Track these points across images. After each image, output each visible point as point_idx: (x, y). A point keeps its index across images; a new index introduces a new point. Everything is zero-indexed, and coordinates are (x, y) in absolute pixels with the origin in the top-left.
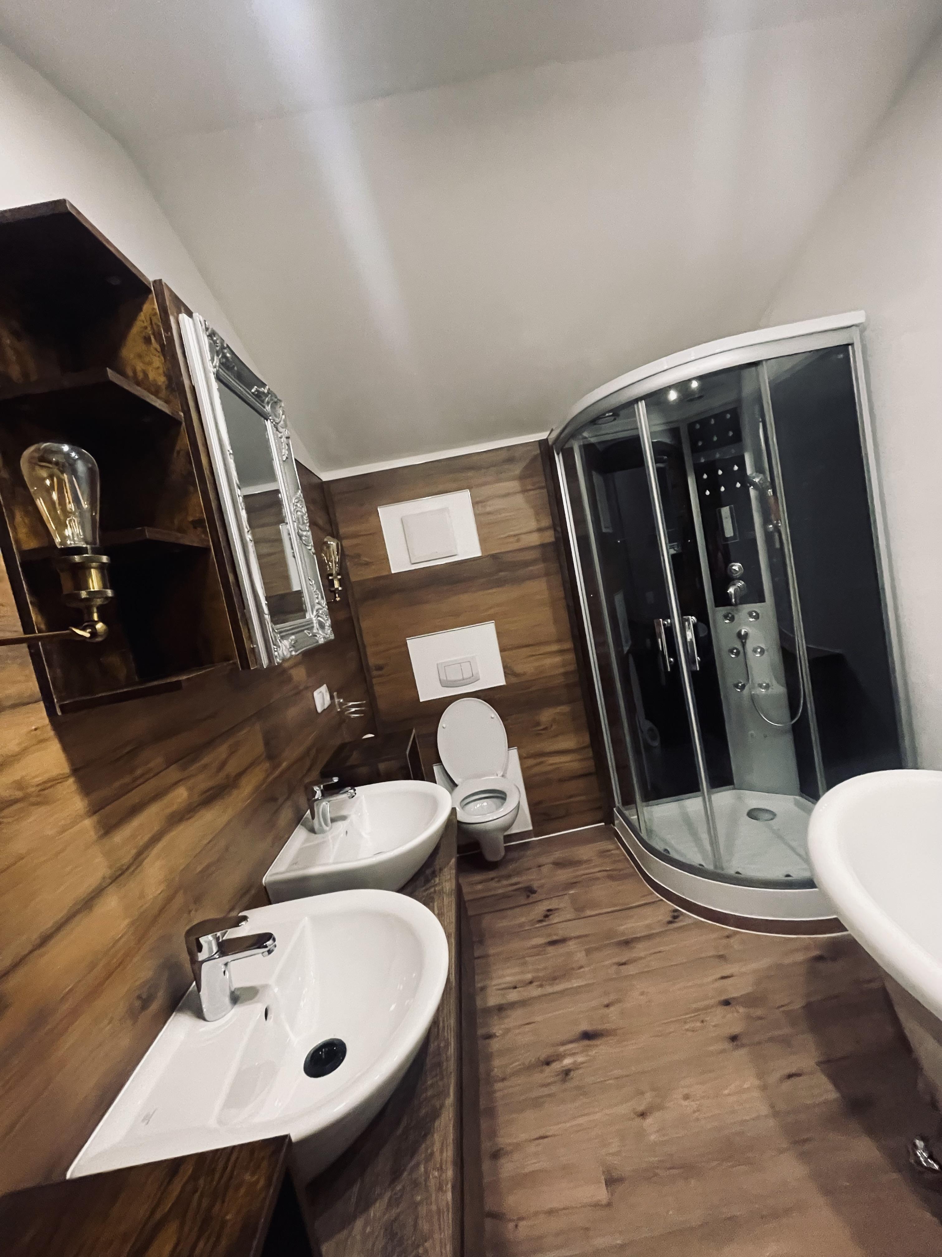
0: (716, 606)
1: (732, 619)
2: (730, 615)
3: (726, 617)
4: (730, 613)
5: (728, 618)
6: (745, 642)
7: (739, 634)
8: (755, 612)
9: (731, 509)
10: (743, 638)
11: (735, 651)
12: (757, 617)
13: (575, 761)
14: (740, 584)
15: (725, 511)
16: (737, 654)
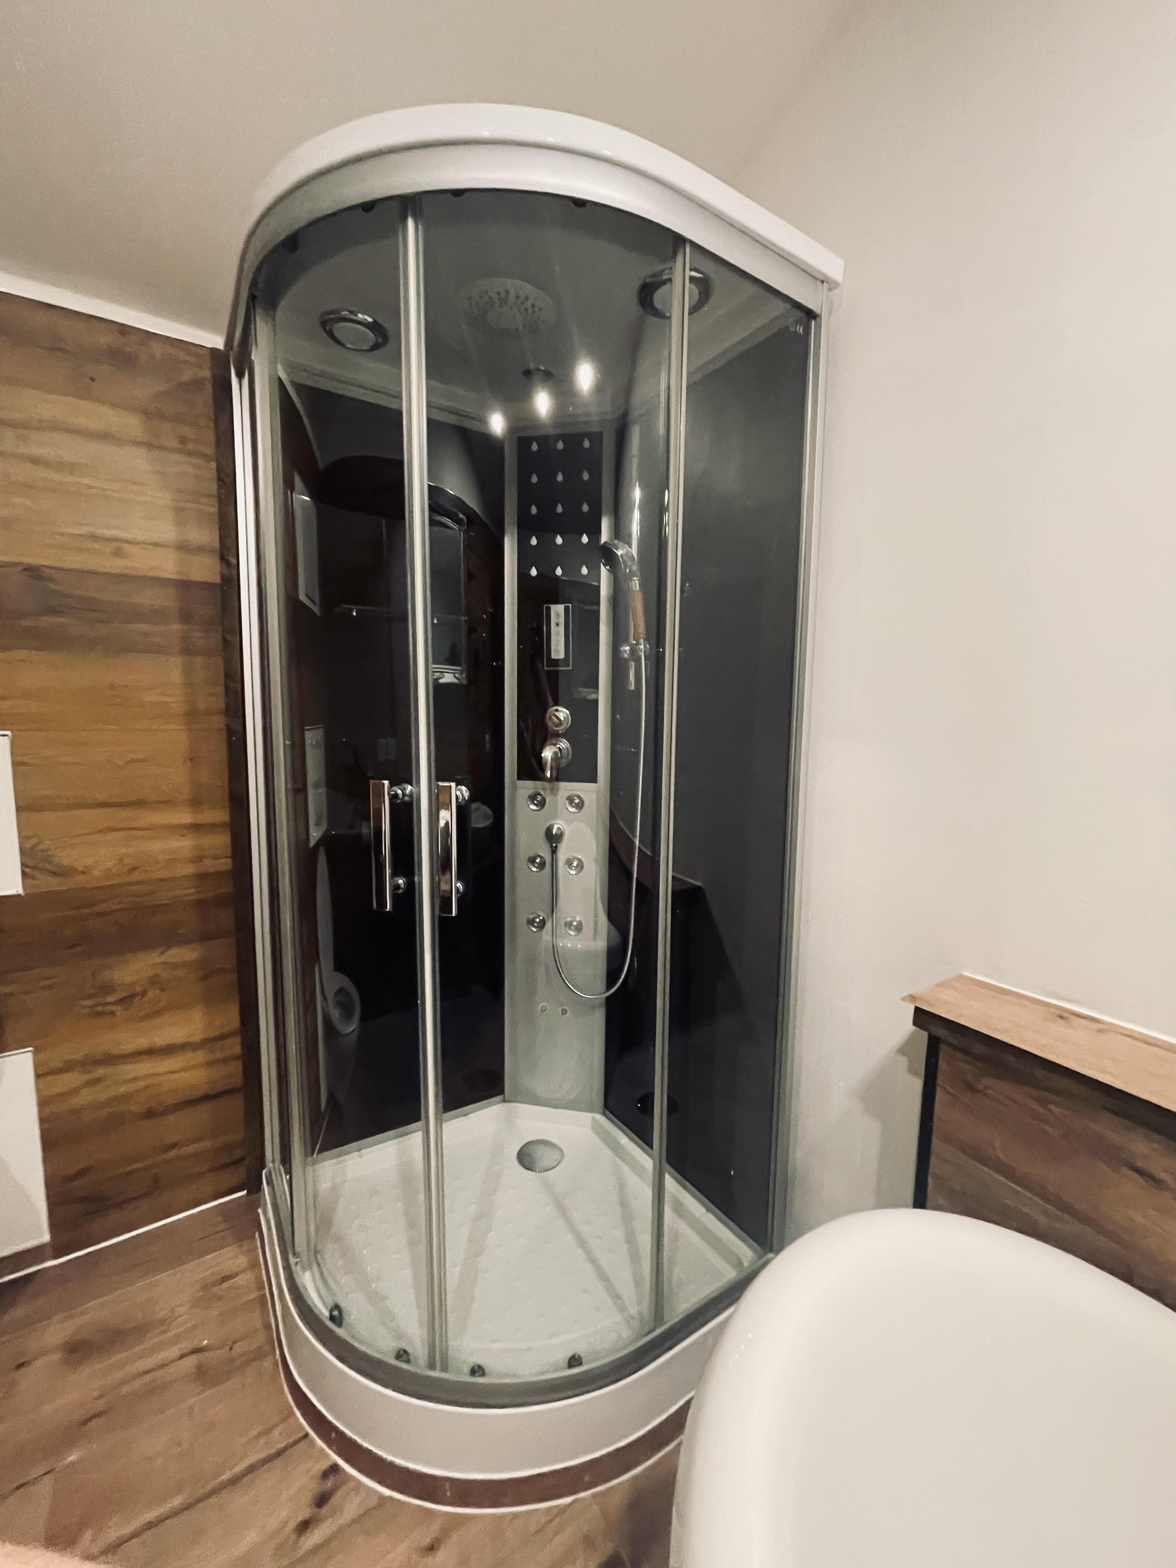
0: (519, 778)
1: (542, 804)
2: (539, 798)
3: (532, 798)
4: (540, 795)
5: (536, 802)
6: (556, 847)
7: (549, 830)
8: (579, 797)
9: (566, 610)
10: (553, 839)
11: (538, 861)
12: (580, 806)
13: (194, 1067)
14: (564, 744)
15: (558, 611)
16: (542, 865)
